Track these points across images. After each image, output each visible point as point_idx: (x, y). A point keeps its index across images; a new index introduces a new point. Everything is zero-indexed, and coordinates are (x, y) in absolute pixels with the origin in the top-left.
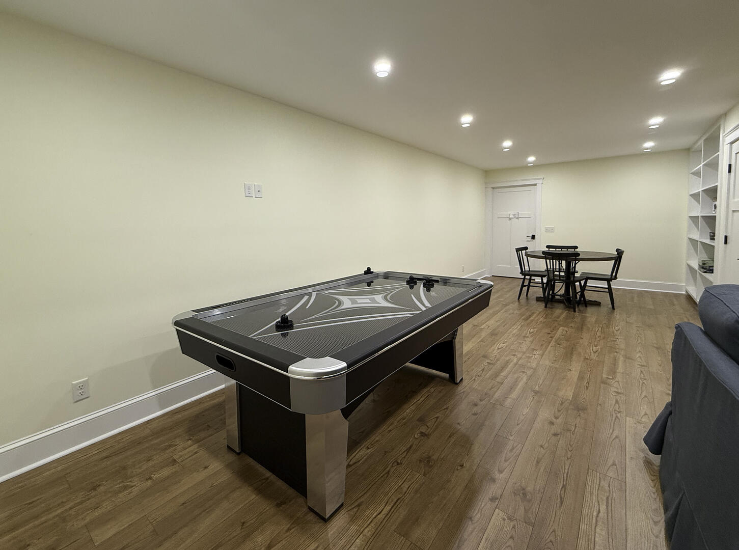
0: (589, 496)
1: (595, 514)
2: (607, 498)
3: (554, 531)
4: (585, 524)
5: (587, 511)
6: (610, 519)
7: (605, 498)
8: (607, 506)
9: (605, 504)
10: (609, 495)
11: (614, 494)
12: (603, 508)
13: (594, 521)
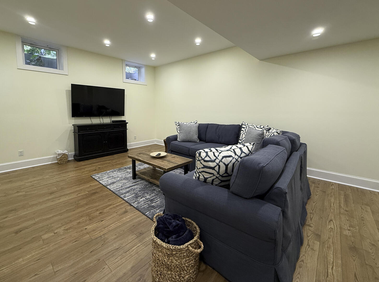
0: (339, 279)
1: (334, 268)
2: (327, 276)
3: (354, 261)
4: (339, 263)
5: (339, 269)
6: (326, 264)
7: (329, 276)
8: (328, 272)
9: (329, 273)
10: (326, 278)
11: (323, 278)
12: (330, 271)
13: (334, 264)
